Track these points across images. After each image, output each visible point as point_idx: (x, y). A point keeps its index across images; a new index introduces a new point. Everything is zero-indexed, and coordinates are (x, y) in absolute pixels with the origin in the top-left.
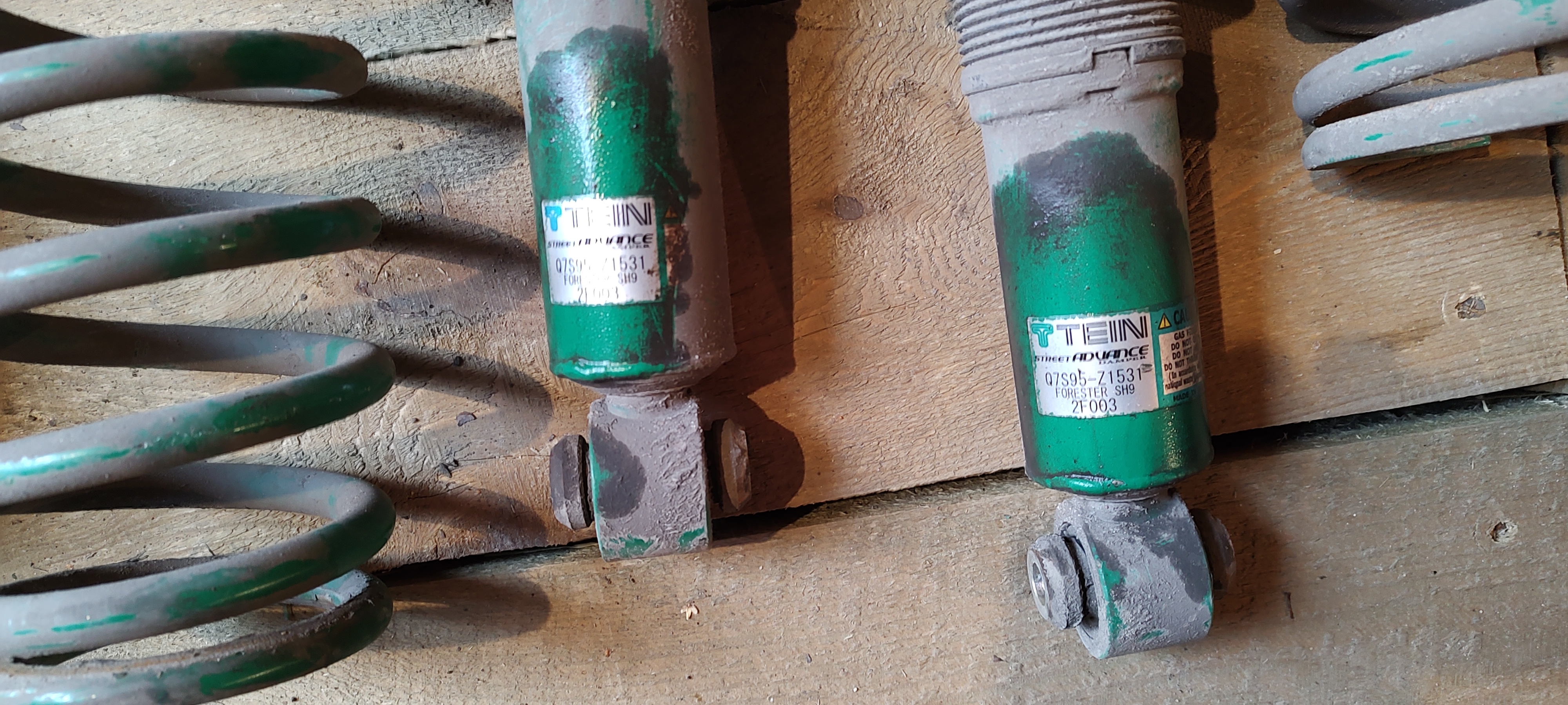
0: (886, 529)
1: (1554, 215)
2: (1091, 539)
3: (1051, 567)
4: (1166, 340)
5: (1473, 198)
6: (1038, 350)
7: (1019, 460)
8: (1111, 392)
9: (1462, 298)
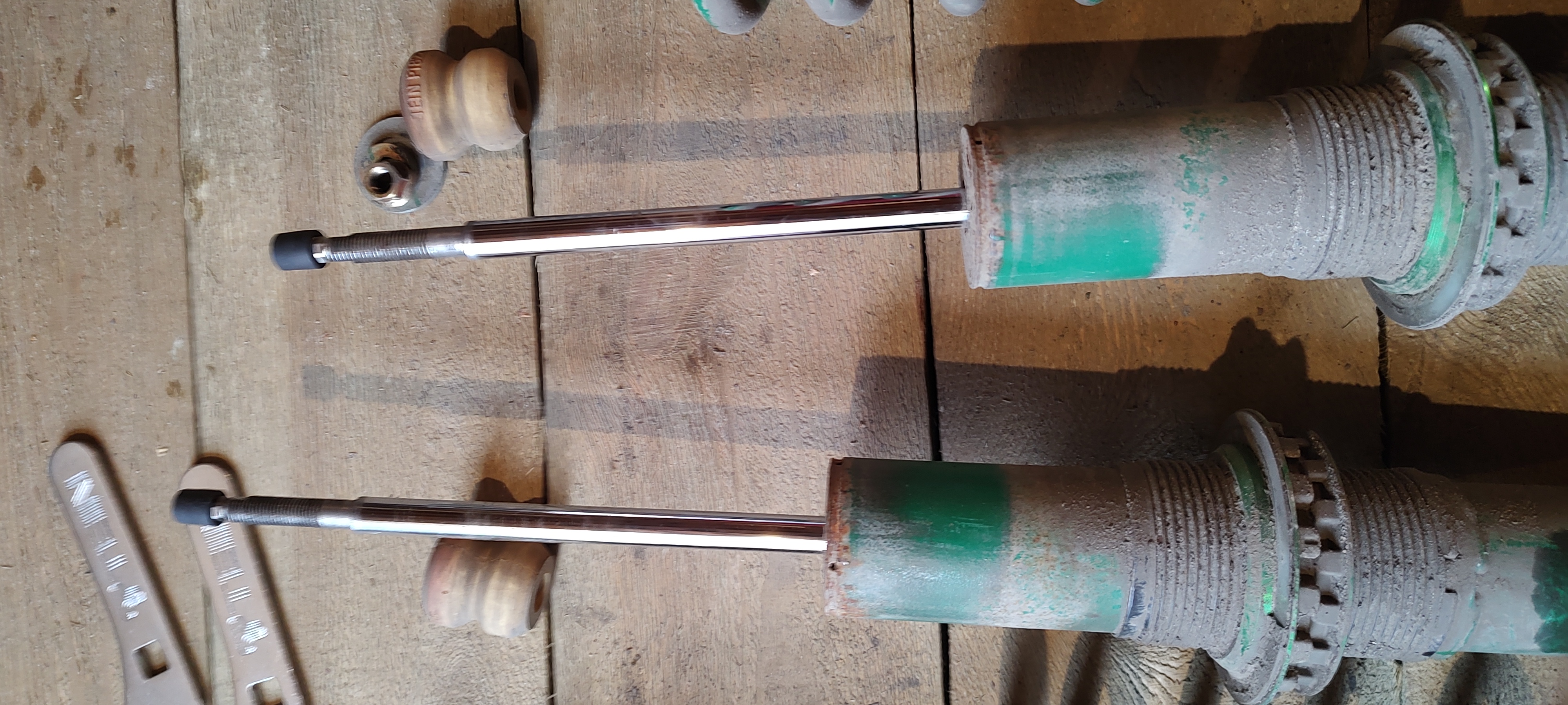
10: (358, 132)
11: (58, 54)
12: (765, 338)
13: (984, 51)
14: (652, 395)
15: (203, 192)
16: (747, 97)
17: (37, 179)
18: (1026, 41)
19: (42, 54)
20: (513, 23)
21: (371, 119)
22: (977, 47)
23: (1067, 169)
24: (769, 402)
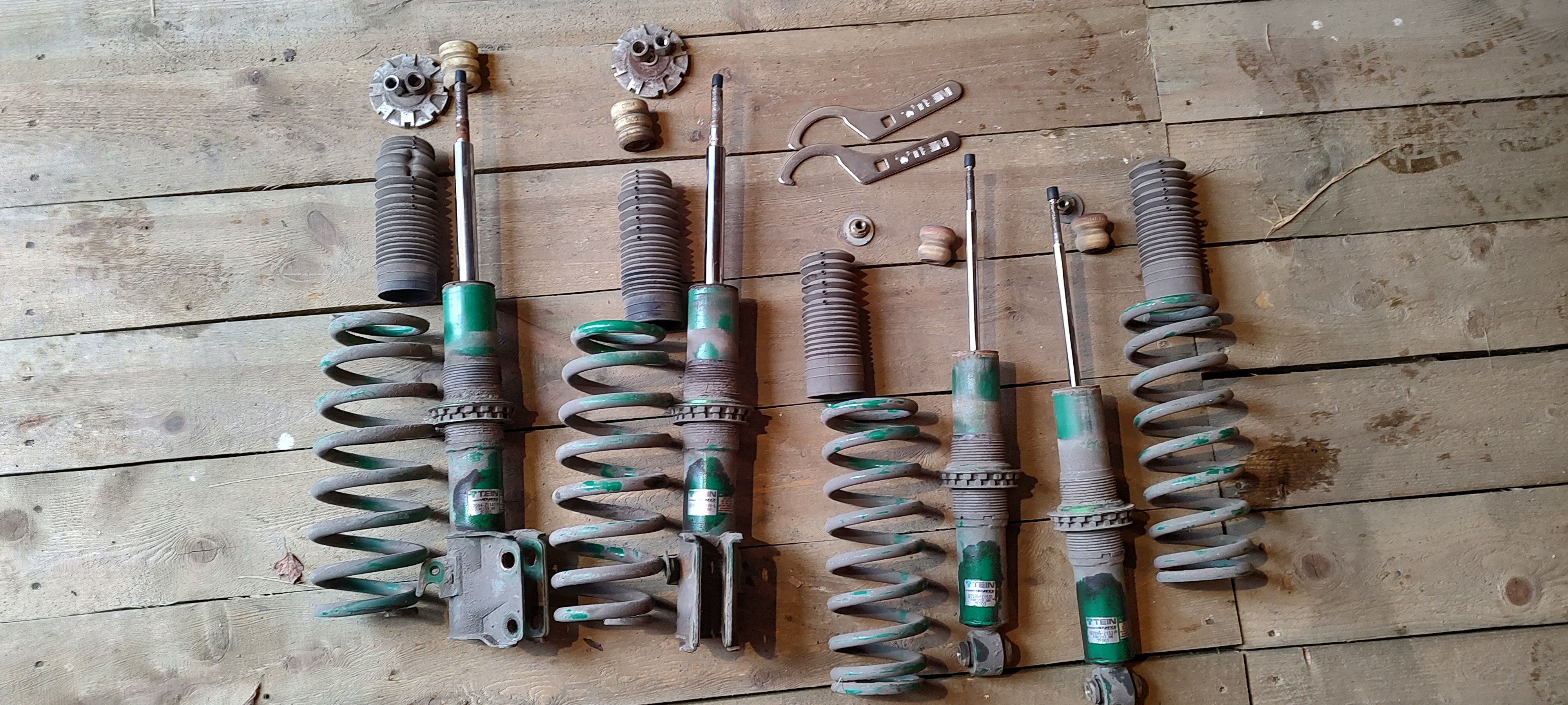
0: (1043, 676)
1: (1233, 596)
2: (1102, 678)
3: (1092, 685)
4: (1121, 625)
5: (1209, 590)
6: (1088, 625)
7: (1083, 658)
8: (1107, 637)
9: (1207, 619)
10: (1077, 192)
11: (1097, 80)
12: (1019, 333)
13: (1115, 398)
14: (997, 296)
15: (1052, 136)
16: (1097, 324)
17: (1052, 73)
18: (1119, 411)
19: (1097, 73)
20: (1116, 245)
21: (1082, 197)
22: (1116, 396)
23: (1092, 411)
24: (998, 335)
